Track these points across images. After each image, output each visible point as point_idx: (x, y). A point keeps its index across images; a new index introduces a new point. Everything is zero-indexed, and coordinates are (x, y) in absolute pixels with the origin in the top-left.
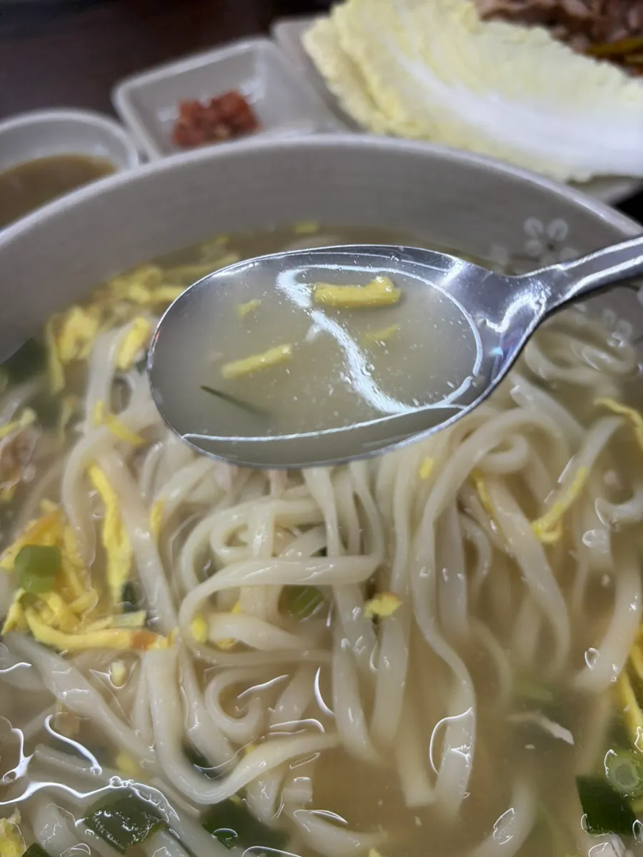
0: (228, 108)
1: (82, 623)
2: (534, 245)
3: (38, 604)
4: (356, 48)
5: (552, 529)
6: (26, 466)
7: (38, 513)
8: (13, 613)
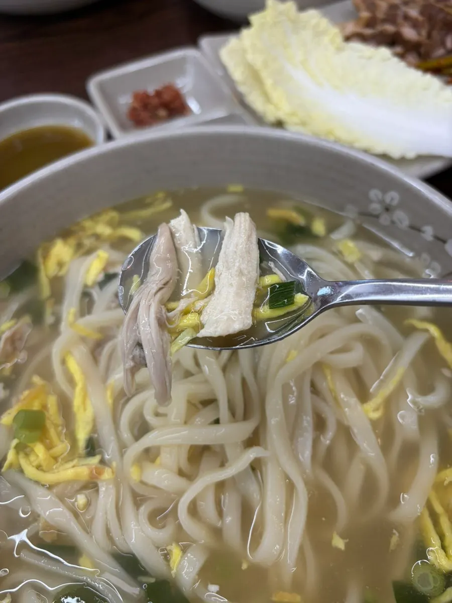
0: (167, 97)
1: (59, 464)
2: (376, 207)
3: (28, 450)
4: (256, 60)
5: (376, 409)
6: (20, 352)
7: (30, 385)
8: (11, 456)
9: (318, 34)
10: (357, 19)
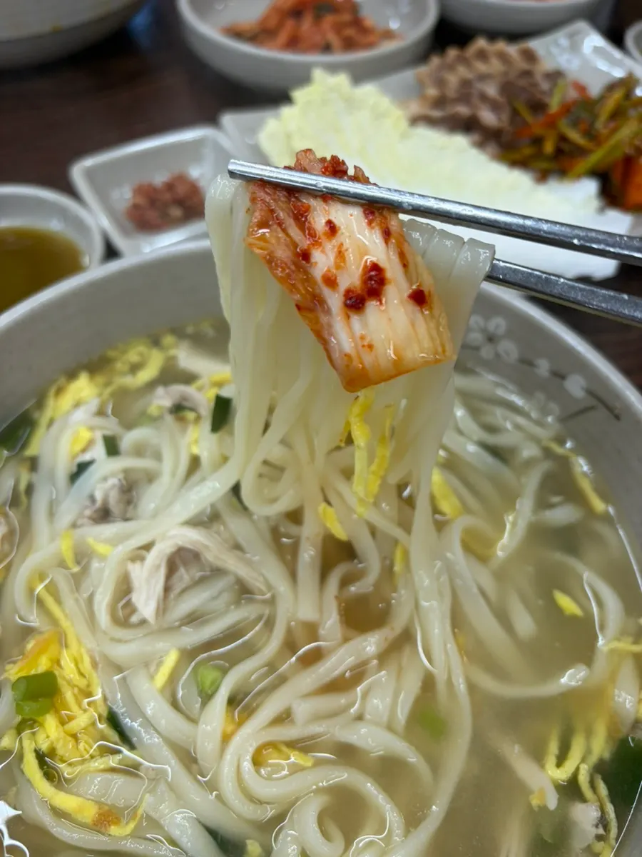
0: (181, 190)
2: (476, 337)
9: (379, 116)
10: (423, 97)
